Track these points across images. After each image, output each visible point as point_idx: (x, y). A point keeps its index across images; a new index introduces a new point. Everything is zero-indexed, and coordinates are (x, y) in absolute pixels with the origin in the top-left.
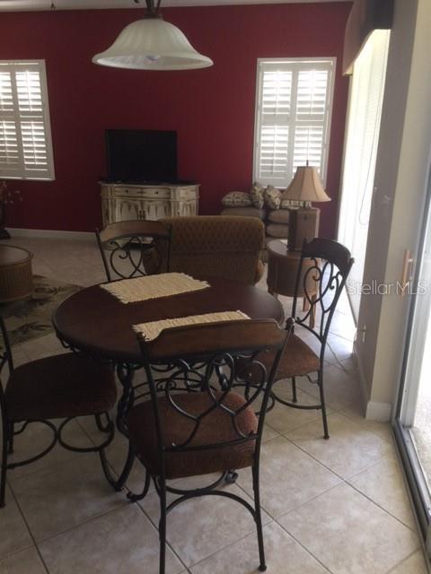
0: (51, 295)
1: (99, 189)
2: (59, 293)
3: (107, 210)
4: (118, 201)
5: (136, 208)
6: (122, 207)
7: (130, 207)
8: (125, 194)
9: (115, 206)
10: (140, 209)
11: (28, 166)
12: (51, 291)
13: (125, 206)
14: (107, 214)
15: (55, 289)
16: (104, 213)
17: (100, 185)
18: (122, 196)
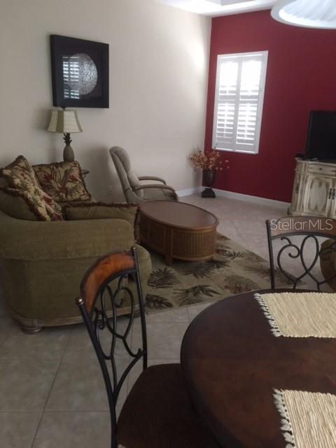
0: (229, 259)
1: (294, 164)
2: (237, 259)
3: (298, 184)
4: (311, 177)
5: (327, 185)
6: (312, 183)
7: (320, 184)
8: (319, 172)
9: (306, 181)
10: (331, 187)
11: (239, 141)
12: (230, 255)
13: (316, 183)
14: (297, 188)
15: (235, 254)
16: (295, 187)
17: (296, 161)
18: (314, 173)
